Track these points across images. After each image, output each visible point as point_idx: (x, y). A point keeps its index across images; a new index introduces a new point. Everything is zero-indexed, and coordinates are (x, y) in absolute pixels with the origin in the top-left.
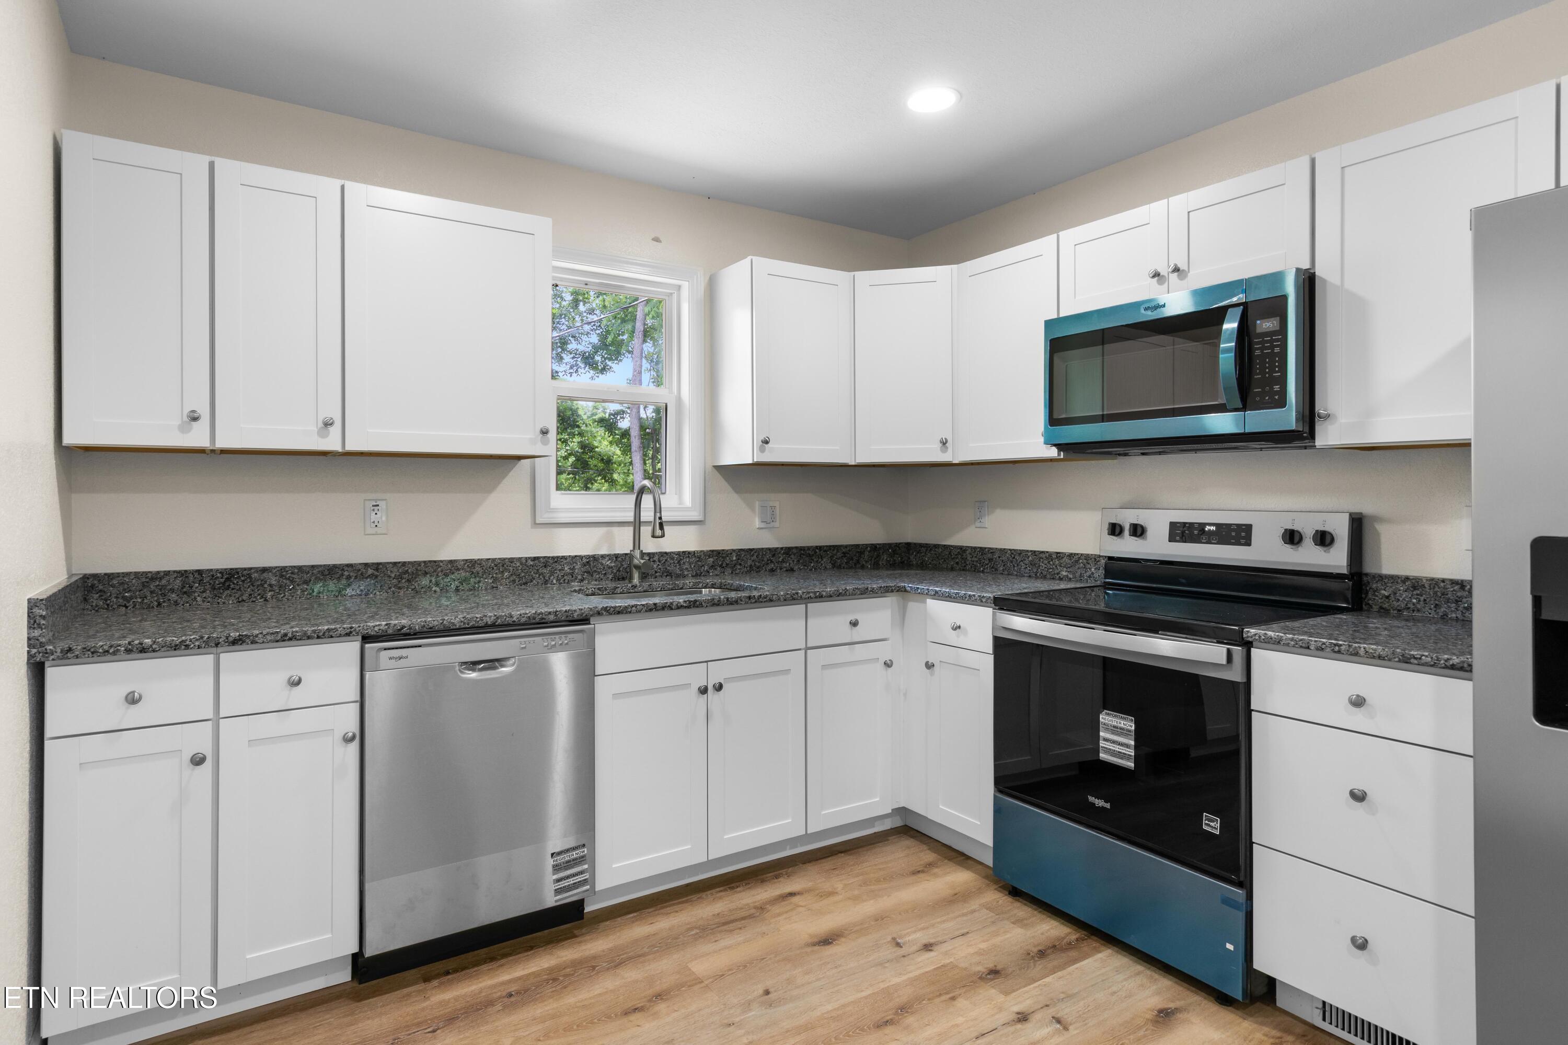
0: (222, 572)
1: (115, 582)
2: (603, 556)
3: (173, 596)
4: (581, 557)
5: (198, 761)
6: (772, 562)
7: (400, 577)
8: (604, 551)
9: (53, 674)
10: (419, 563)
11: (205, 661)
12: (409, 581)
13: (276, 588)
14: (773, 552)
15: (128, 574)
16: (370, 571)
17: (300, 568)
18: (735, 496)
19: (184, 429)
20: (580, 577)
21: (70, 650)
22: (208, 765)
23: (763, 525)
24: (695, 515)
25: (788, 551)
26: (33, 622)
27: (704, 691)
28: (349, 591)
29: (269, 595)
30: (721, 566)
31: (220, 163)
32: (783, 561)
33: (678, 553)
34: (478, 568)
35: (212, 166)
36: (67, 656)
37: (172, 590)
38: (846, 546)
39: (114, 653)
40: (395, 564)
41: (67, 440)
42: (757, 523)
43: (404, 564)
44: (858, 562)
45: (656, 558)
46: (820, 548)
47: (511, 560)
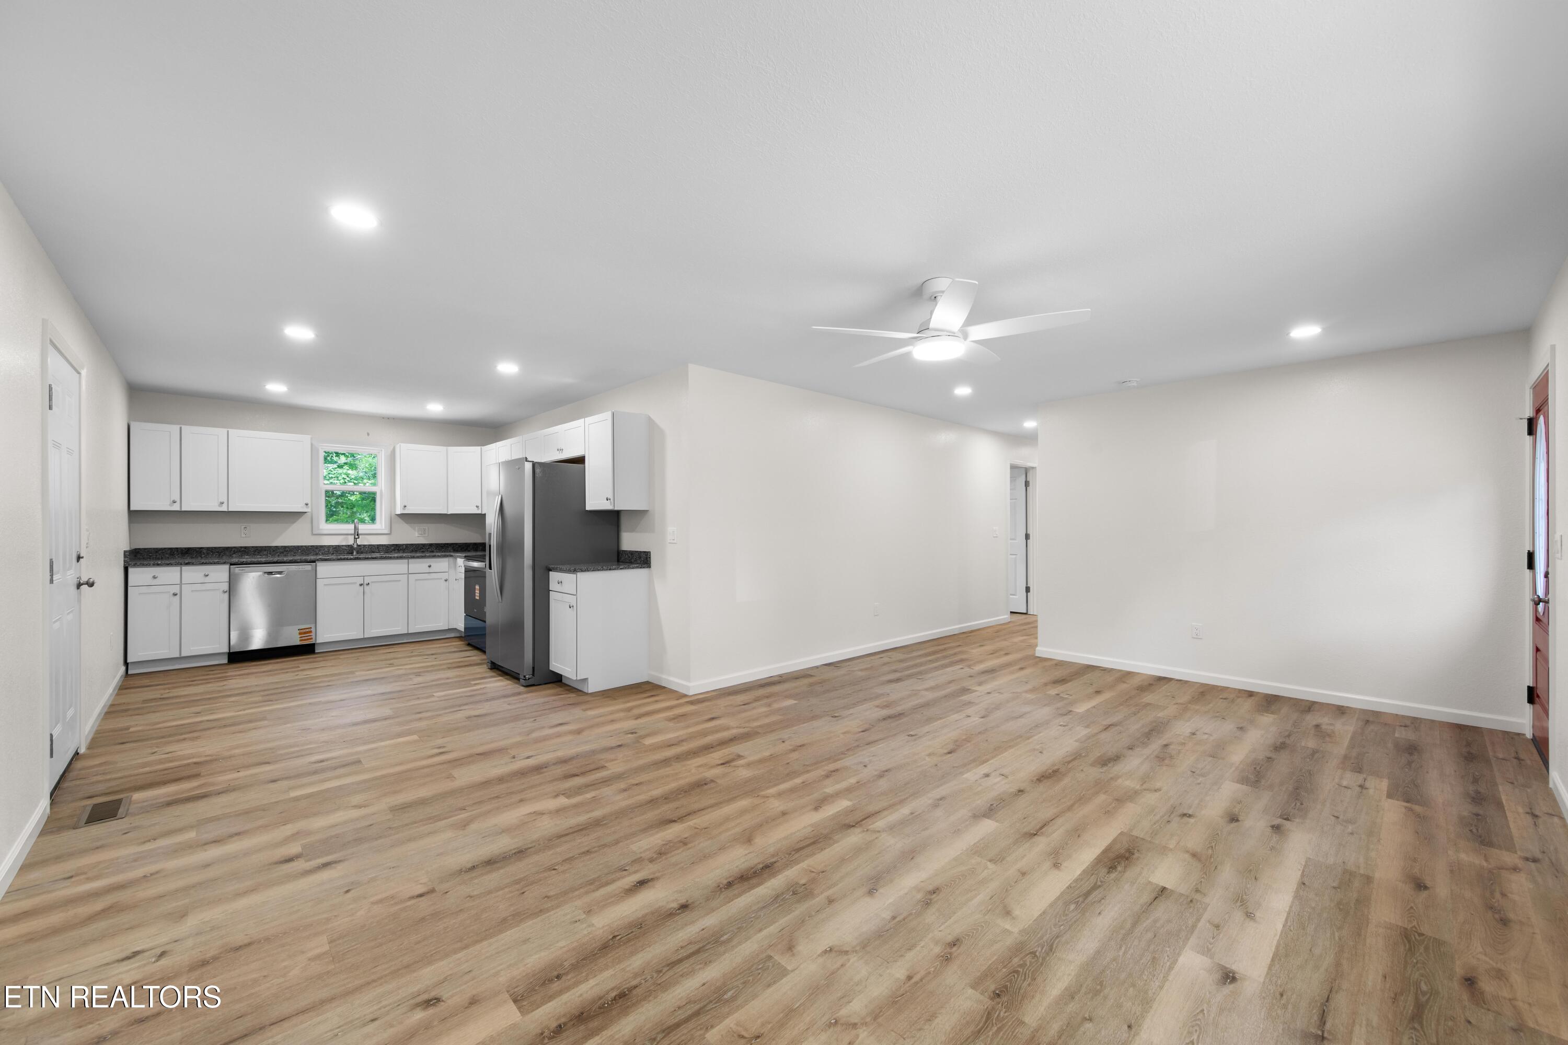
0: (185, 548)
1: (146, 551)
2: (343, 546)
3: (167, 556)
4: (333, 546)
5: (175, 595)
6: (423, 548)
7: (255, 551)
8: (344, 544)
9: (131, 570)
10: (263, 547)
11: (178, 568)
12: (258, 552)
13: (206, 554)
14: (424, 545)
15: (151, 548)
16: (243, 549)
17: (215, 548)
18: (406, 525)
19: (171, 505)
20: (332, 552)
21: (136, 564)
22: (178, 596)
23: (419, 535)
24: (386, 532)
25: (431, 545)
26: (125, 556)
27: (361, 585)
28: (234, 555)
29: (203, 556)
30: (398, 550)
31: (183, 427)
32: (428, 548)
33: (378, 545)
34: (287, 549)
35: (181, 428)
36: (135, 565)
37: (167, 554)
38: (460, 543)
39: (149, 565)
40: (253, 547)
41: (132, 508)
42: (417, 535)
43: (256, 547)
44: (467, 549)
45: (367, 547)
46: (447, 544)
47: (302, 546)
